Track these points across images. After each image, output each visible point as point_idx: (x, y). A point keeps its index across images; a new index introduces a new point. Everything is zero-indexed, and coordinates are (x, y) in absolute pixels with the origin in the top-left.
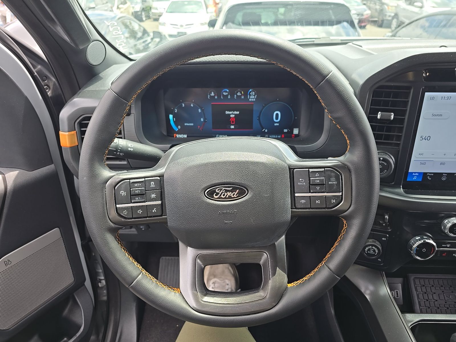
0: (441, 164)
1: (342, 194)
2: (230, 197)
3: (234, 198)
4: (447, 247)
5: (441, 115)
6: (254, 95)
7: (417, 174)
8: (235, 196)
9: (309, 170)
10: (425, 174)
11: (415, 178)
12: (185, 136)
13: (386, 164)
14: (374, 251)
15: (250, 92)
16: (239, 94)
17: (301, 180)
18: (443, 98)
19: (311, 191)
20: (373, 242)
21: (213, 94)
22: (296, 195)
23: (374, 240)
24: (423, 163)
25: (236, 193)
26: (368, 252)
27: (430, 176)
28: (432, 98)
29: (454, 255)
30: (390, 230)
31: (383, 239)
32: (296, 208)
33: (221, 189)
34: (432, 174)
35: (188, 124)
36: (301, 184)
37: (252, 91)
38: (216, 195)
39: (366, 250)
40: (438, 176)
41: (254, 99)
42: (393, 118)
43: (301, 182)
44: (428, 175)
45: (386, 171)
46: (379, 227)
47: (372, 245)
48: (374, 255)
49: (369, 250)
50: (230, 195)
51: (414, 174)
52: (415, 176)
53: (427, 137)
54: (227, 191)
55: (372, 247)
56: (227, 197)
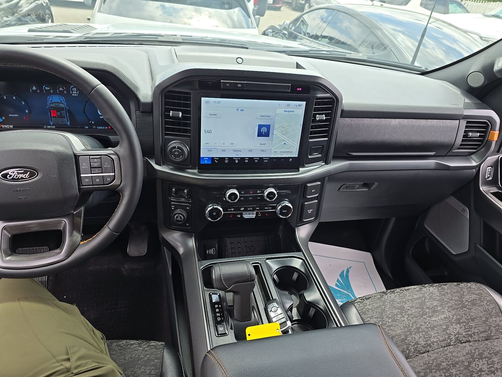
0: (222, 151)
1: (115, 174)
2: (22, 178)
3: (26, 178)
4: (231, 211)
5: (216, 115)
6: (76, 91)
7: (207, 158)
8: (26, 177)
9: (89, 157)
10: (213, 159)
11: (206, 162)
12: (12, 127)
13: (180, 151)
14: (181, 218)
15: (72, 88)
16: (61, 89)
17: (84, 164)
18: (215, 102)
19: (92, 172)
20: (180, 211)
21: (34, 88)
22: (82, 175)
23: (181, 210)
24: (210, 150)
25: (27, 175)
26: (177, 219)
27: (217, 160)
28: (207, 102)
29: (237, 216)
30: (191, 201)
31: (187, 208)
32: (83, 186)
33: (14, 172)
34: (218, 159)
35: (12, 115)
36: (84, 167)
37: (73, 87)
38: (9, 177)
39: (175, 218)
40: (222, 159)
41: (76, 94)
42: (181, 115)
43: (84, 165)
44: (215, 159)
45: (181, 156)
46: (184, 200)
47: (179, 214)
48: (180, 221)
49: (177, 217)
50: (22, 177)
51: (204, 158)
52: (206, 160)
53: (209, 131)
54: (18, 173)
55: (179, 215)
56: (20, 178)
